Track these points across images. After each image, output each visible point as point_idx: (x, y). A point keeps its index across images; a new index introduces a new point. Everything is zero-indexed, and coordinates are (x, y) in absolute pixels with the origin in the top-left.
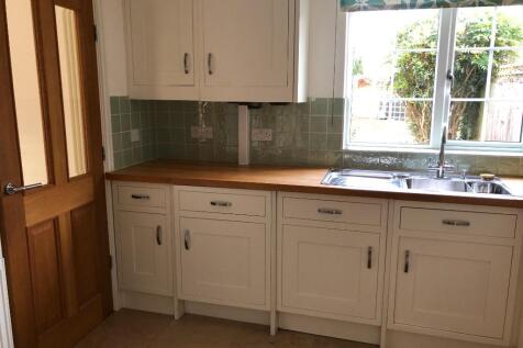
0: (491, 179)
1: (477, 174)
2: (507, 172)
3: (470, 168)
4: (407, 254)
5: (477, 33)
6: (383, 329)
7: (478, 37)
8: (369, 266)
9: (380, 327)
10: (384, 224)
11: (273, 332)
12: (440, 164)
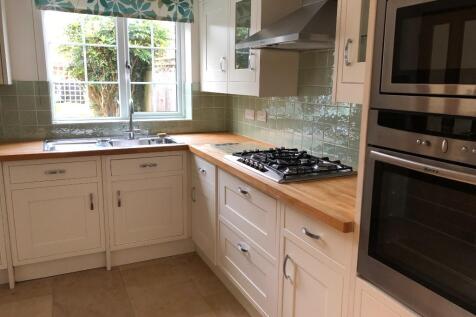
0: (164, 136)
1: (155, 134)
2: (173, 131)
3: (150, 131)
4: (119, 193)
5: (137, 32)
6: (108, 253)
7: (137, 35)
8: (92, 208)
9: (105, 252)
10: (99, 174)
11: (12, 286)
12: (131, 128)
